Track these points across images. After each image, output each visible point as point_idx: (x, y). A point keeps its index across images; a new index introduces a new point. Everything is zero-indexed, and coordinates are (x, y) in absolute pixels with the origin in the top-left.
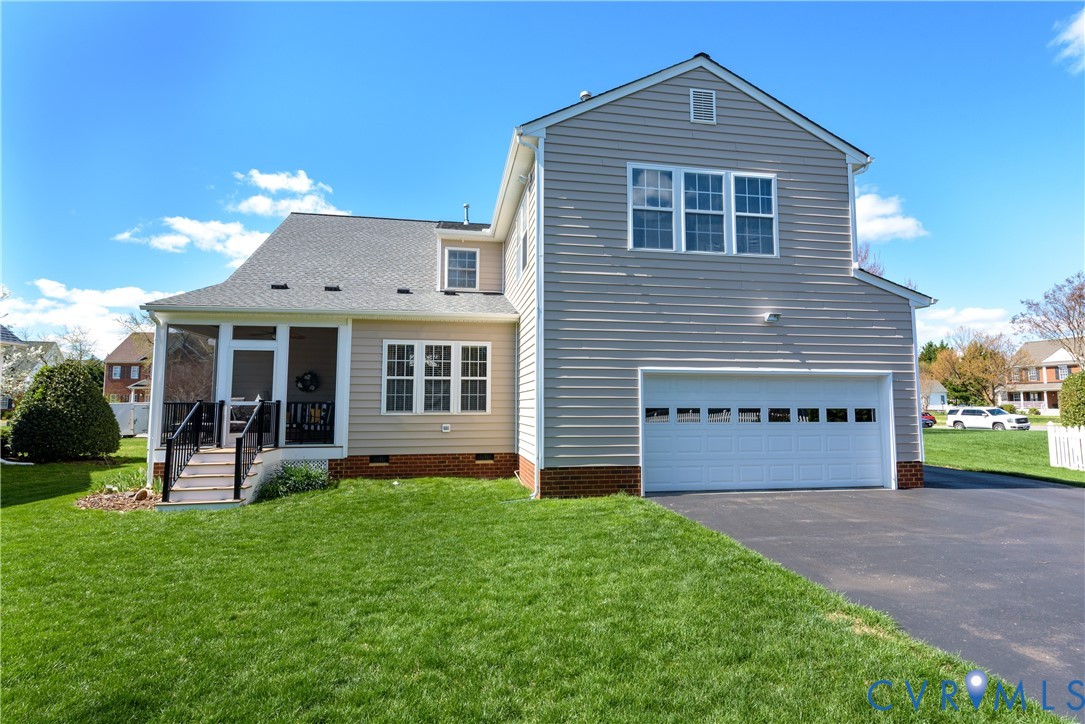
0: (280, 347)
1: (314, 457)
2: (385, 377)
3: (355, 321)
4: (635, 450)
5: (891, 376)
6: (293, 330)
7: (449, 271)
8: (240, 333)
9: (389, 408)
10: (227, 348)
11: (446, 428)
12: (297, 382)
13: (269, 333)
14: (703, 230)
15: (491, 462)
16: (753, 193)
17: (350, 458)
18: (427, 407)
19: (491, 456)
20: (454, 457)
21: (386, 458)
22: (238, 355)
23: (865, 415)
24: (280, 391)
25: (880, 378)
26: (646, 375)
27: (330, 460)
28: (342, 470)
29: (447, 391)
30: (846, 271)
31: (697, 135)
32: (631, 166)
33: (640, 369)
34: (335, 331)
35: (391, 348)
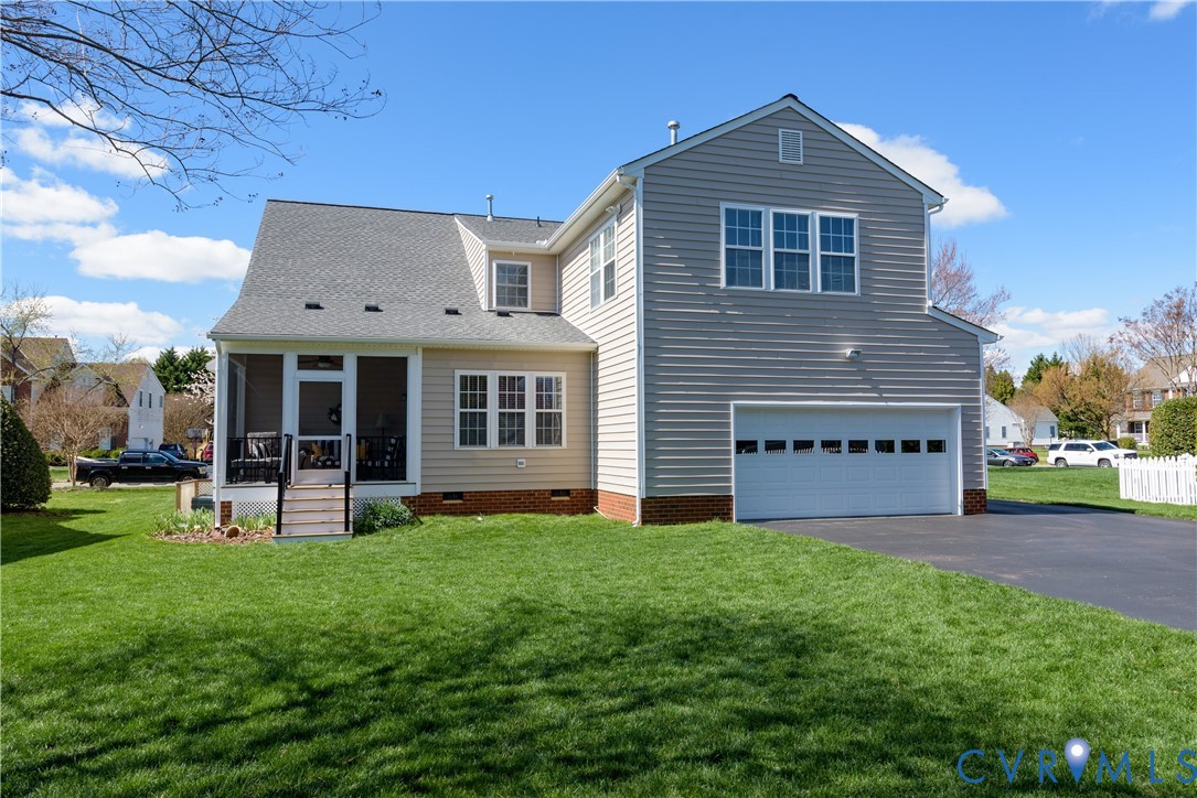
0: (348, 378)
1: (386, 494)
2: (458, 410)
3: (425, 350)
4: (728, 480)
5: (960, 409)
6: (360, 360)
7: (497, 287)
8: (305, 362)
9: (463, 442)
10: (293, 377)
11: (520, 463)
12: (331, 414)
13: (335, 363)
14: (791, 268)
15: (567, 498)
16: (836, 231)
17: (424, 495)
18: (502, 441)
19: (567, 492)
20: (530, 493)
21: (459, 495)
22: (305, 387)
23: (936, 446)
24: (349, 425)
25: (950, 411)
26: (738, 409)
27: (402, 497)
28: (426, 505)
29: (522, 424)
30: (922, 308)
31: (785, 175)
32: (724, 206)
33: (732, 403)
34: (404, 360)
35: (464, 379)
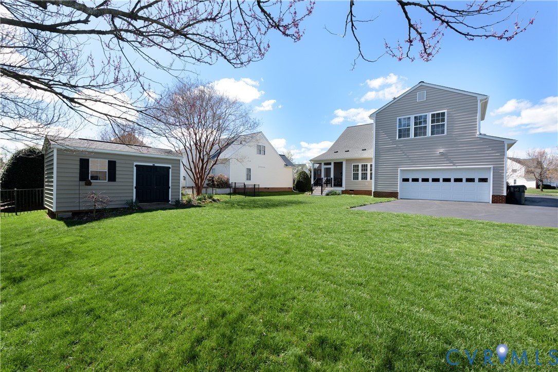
0: (332, 167)
1: (338, 189)
2: (353, 172)
3: (346, 160)
4: (397, 188)
6: (335, 163)
8: (326, 164)
9: (354, 179)
10: (323, 167)
11: (366, 184)
13: (330, 164)
14: (420, 131)
16: (439, 118)
17: (346, 190)
18: (362, 179)
20: (368, 191)
21: (353, 190)
22: (325, 168)
23: (485, 180)
24: (332, 176)
26: (401, 170)
27: (341, 190)
28: (344, 192)
29: (367, 175)
30: (475, 135)
31: (419, 105)
32: (398, 118)
33: (399, 169)
34: (342, 162)
35: (354, 165)
